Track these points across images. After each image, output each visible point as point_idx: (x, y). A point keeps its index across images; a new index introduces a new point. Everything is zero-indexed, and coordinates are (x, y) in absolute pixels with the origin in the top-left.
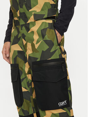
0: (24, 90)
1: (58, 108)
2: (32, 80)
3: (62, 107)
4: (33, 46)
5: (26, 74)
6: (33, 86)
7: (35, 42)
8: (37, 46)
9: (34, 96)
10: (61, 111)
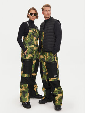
0: (43, 71)
1: (54, 77)
2: (47, 68)
3: (55, 77)
4: (47, 57)
5: (44, 66)
6: (47, 70)
7: (47, 56)
8: (48, 57)
9: (47, 73)
10: (55, 78)
